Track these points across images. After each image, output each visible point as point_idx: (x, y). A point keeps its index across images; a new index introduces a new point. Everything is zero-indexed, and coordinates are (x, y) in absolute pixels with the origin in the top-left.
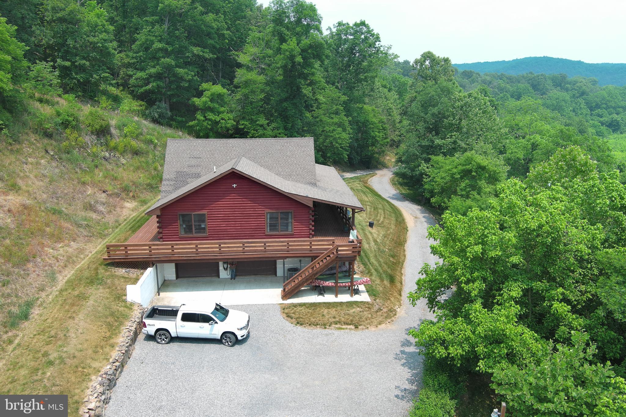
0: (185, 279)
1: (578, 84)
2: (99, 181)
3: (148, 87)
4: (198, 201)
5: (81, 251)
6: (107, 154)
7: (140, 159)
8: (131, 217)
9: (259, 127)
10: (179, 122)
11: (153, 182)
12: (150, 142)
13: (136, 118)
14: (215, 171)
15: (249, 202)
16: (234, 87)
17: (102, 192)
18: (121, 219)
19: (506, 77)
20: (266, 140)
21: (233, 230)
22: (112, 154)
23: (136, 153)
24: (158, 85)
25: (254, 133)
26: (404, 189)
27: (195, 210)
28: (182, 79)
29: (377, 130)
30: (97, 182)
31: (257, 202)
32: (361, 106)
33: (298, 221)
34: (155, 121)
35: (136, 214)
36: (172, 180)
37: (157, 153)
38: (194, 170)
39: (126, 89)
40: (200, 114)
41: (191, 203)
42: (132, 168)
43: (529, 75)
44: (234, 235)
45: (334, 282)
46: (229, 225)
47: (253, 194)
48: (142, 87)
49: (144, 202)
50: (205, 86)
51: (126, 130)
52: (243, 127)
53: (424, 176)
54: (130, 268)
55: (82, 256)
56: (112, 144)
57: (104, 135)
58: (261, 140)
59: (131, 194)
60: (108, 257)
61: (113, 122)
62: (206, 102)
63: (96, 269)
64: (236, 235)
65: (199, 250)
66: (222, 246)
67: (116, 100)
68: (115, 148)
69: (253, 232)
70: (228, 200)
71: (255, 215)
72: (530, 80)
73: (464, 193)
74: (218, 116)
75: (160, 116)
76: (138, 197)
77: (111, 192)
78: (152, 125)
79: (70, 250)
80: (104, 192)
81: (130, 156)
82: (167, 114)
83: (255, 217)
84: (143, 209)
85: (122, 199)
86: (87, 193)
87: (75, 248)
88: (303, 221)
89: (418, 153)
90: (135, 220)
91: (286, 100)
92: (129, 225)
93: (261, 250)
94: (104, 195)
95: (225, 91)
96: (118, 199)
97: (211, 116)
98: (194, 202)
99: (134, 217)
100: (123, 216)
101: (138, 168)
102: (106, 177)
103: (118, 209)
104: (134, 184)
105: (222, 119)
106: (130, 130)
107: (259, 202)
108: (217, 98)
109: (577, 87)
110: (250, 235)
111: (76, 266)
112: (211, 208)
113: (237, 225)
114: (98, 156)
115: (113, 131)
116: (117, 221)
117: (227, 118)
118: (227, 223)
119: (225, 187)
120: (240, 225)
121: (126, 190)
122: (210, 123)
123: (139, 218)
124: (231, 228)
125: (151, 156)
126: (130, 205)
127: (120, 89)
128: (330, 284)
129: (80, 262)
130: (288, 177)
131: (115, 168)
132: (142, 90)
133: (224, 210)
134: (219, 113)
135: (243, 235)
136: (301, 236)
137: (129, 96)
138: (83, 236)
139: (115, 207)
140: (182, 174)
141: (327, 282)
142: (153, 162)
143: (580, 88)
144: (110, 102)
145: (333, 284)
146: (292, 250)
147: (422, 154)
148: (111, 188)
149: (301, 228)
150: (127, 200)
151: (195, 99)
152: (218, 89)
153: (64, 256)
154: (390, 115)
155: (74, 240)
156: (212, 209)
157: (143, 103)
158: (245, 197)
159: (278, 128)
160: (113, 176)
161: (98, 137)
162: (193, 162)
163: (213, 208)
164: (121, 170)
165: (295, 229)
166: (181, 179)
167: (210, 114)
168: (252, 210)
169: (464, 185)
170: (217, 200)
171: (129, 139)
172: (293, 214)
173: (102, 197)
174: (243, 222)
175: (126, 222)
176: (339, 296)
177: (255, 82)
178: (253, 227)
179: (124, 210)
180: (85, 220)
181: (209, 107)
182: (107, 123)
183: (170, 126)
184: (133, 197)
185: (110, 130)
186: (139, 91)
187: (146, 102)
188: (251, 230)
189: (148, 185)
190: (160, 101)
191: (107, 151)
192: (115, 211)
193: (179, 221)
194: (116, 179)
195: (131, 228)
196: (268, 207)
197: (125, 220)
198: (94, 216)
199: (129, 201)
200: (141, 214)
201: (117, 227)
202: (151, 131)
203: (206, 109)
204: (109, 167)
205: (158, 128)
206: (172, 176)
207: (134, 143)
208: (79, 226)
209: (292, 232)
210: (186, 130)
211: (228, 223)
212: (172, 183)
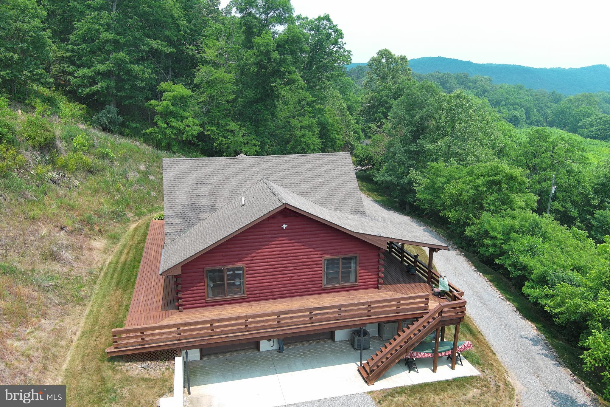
0: (213, 357)
1: (480, 83)
2: (54, 214)
3: (94, 88)
4: (232, 249)
5: (59, 333)
6: (55, 175)
7: (97, 178)
8: (107, 263)
9: (228, 133)
10: (133, 129)
11: (120, 209)
12: (105, 156)
13: (82, 127)
14: (243, 204)
15: (303, 247)
16: (195, 87)
17: (58, 229)
18: (95, 267)
19: (417, 76)
20: (293, 157)
21: (280, 286)
22: (61, 174)
23: (90, 171)
24: (108, 85)
25: (222, 140)
27: (229, 263)
28: (137, 77)
29: (336, 132)
30: (50, 216)
31: (312, 246)
32: (323, 107)
33: (364, 268)
34: (105, 129)
35: (111, 257)
36: (177, 216)
37: (116, 169)
38: (205, 201)
39: (60, 89)
40: (160, 119)
41: (224, 254)
42: (89, 192)
43: (437, 74)
44: (281, 293)
45: (431, 353)
46: (275, 280)
47: (308, 236)
48: (87, 87)
49: (115, 238)
50: (164, 85)
51: (75, 142)
52: (209, 133)
53: (414, 184)
54: (147, 360)
55: (63, 343)
56: (61, 160)
57: (49, 151)
58: (286, 158)
59: (97, 228)
60: (115, 348)
61: (58, 133)
62: (167, 107)
63: (98, 370)
64: (284, 292)
65: (249, 326)
67: (50, 101)
68: (64, 167)
69: (307, 286)
70: (274, 246)
71: (309, 263)
72: (438, 78)
73: (492, 207)
74: (182, 122)
75: (110, 122)
76: (106, 231)
77: (71, 228)
78: (101, 134)
79: (44, 334)
80: (62, 229)
81: (83, 175)
82: (118, 119)
83: (309, 266)
84: (118, 247)
85: (86, 236)
86: (40, 232)
87: (49, 330)
88: (371, 267)
89: (405, 159)
90: (115, 269)
91: (256, 102)
92: (112, 278)
93: (335, 317)
94: (62, 233)
95: (189, 92)
96: (81, 237)
97: (174, 123)
98: (227, 252)
99: (111, 263)
100: (95, 262)
101: (96, 191)
102: (60, 207)
103: (86, 252)
104: (96, 213)
105: (188, 126)
106: (80, 142)
107: (315, 246)
108: (181, 101)
109: (479, 85)
110: (302, 290)
111: (60, 365)
112: (251, 258)
113: (286, 279)
114: (44, 179)
115: (60, 144)
116: (90, 273)
117: (191, 124)
118: (271, 277)
119: (272, 228)
120: (289, 278)
121: (88, 222)
122: (174, 131)
123: (120, 265)
124: (278, 283)
125: (109, 174)
126: (99, 243)
127: (52, 89)
128: (426, 355)
129: (65, 356)
130: (329, 205)
131: (68, 193)
132: (87, 91)
133: (269, 260)
134: (183, 118)
135: (292, 291)
136: (366, 287)
137: (64, 97)
138: (54, 306)
139: (81, 248)
140: (190, 207)
141: (422, 354)
142: (114, 182)
143: (482, 86)
144: (45, 106)
145: (430, 355)
146: (375, 313)
147: (409, 161)
148: (70, 222)
149: (367, 277)
150: (94, 237)
151: (153, 102)
152: (180, 90)
153: (38, 349)
154: (343, 115)
155: (44, 315)
156: (253, 260)
157: (83, 106)
158: (297, 241)
159: (249, 134)
160: (69, 204)
161: (42, 153)
162: (203, 190)
163: (254, 258)
164: (75, 194)
165: (360, 278)
166: (190, 215)
167: (173, 120)
168: (306, 257)
169: (493, 199)
170: (260, 247)
171: (80, 153)
172: (358, 259)
173: (62, 237)
174: (293, 275)
175: (103, 272)
176: (438, 368)
177: (222, 81)
178: (306, 280)
179: (94, 252)
180: (51, 278)
181: (171, 112)
182: (52, 134)
183: (122, 134)
184: (100, 231)
185: (56, 143)
186: (84, 93)
187: (87, 105)
188: (304, 283)
189: (115, 213)
190: (109, 105)
191: (54, 170)
192: (83, 255)
193: (206, 279)
194: (72, 208)
195: (118, 284)
196: (327, 252)
197: (101, 269)
198: (58, 268)
199: (96, 238)
200: (119, 257)
201: (95, 283)
202: (103, 142)
203: (167, 115)
204: (61, 192)
205: (108, 136)
206: (177, 211)
207: (88, 159)
208: (45, 289)
209: (356, 282)
210: (142, 139)
211: (274, 277)
212: (178, 221)
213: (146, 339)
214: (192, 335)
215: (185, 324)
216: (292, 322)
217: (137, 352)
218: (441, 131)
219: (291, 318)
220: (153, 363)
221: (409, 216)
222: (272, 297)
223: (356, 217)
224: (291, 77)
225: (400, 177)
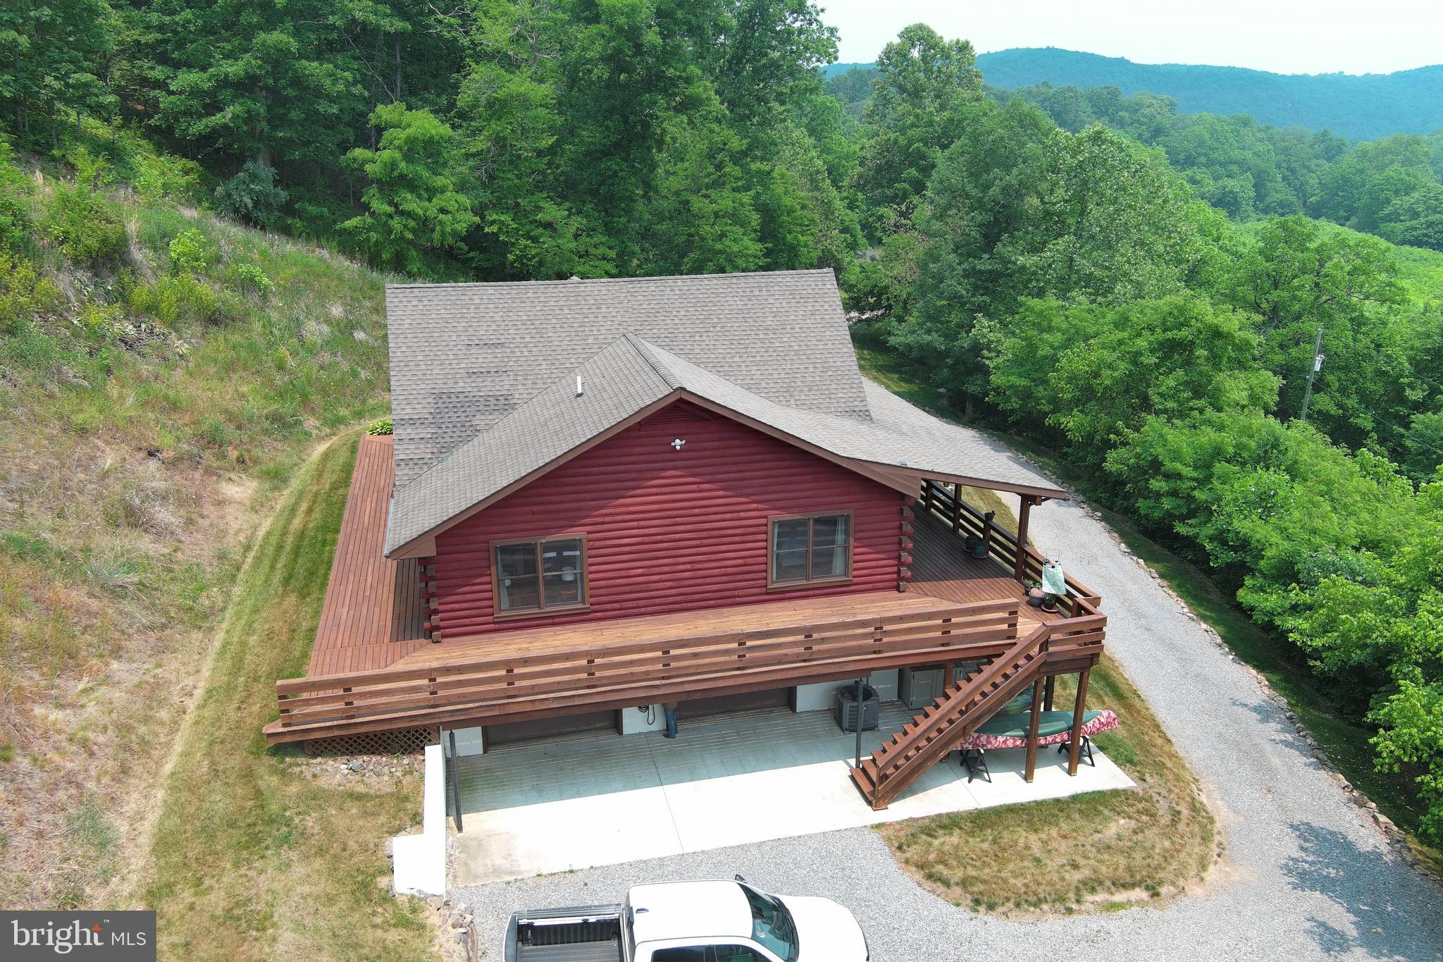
1: (1146, 111)
2: (130, 420)
3: (217, 119)
4: (554, 498)
5: (152, 692)
6: (130, 329)
7: (229, 337)
8: (261, 533)
9: (540, 230)
10: (313, 219)
11: (286, 408)
12: (248, 285)
13: (190, 213)
14: (580, 391)
15: (721, 493)
16: (461, 118)
17: (143, 454)
18: (233, 544)
19: (995, 94)
20: (697, 282)
21: (669, 584)
22: (143, 326)
23: (213, 319)
24: (249, 111)
25: (526, 247)
26: (890, 379)
27: (547, 530)
28: (319, 93)
29: (799, 229)
30: (122, 423)
31: (744, 491)
32: (768, 168)
33: (866, 542)
34: (247, 219)
35: (269, 521)
36: (423, 422)
37: (275, 316)
38: (489, 387)
39: (134, 124)
40: (378, 195)
41: (535, 508)
42: (212, 370)
43: (1043, 89)
44: (671, 599)
45: (1021, 737)
46: (657, 570)
47: (734, 468)
48: (200, 116)
49: (277, 478)
50: (384, 112)
51: (176, 248)
52: (494, 229)
53: (985, 352)
54: (361, 753)
55: (164, 714)
56: (140, 294)
57: (113, 270)
58: (680, 283)
59: (233, 454)
60: (284, 725)
61: (133, 227)
62: (393, 165)
63: (248, 775)
64: (678, 598)
65: (598, 674)
66: (673, 652)
67: (113, 153)
68: (151, 309)
69: (731, 585)
70: (654, 490)
71: (737, 531)
72: (1045, 100)
73: (1170, 404)
74: (430, 200)
75: (256, 204)
76: (256, 461)
77: (172, 454)
78: (237, 232)
79: (117, 695)
80: (151, 454)
81: (197, 329)
82: (276, 195)
83: (737, 539)
84: (283, 499)
85: (209, 472)
86: (99, 462)
87: (129, 685)
88: (881, 541)
89: (964, 292)
90: (280, 547)
91: (605, 153)
92: (272, 568)
93: (798, 655)
94: (153, 464)
95: (446, 130)
96: (197, 475)
97: (411, 203)
98: (543, 504)
99: (269, 533)
100: (232, 531)
101: (230, 368)
102: (144, 405)
103: (209, 509)
104: (231, 417)
105: (443, 211)
106: (187, 250)
107: (750, 491)
108: (427, 150)
109: (1145, 116)
110: (719, 594)
111: (159, 763)
112: (600, 519)
113: (682, 567)
114: (104, 337)
115: (139, 255)
116: (222, 557)
117: (453, 206)
118: (648, 563)
119: (649, 449)
120: (688, 566)
121: (212, 440)
122: (412, 224)
123: (290, 539)
124: (663, 577)
125: (257, 326)
126: (240, 489)
127: (115, 123)
128: (1010, 743)
129: (168, 745)
130: (784, 394)
131: (163, 372)
132: (199, 127)
133: (642, 523)
134: (432, 192)
135: (697, 597)
136: (870, 586)
137: (143, 142)
138: (139, 631)
139: (198, 500)
140: (454, 399)
141: (1001, 739)
142: (271, 345)
143: (1152, 118)
144: (101, 163)
145: (1018, 743)
146: (892, 646)
147: (974, 295)
148: (169, 440)
149: (873, 563)
150: (228, 475)
151: (359, 153)
152: (424, 123)
153: (105, 728)
154: (817, 188)
155: (117, 652)
156: (603, 523)
157: (191, 164)
158: (709, 478)
160: (166, 398)
161: (96, 275)
162: (483, 359)
163: (607, 519)
164: (179, 375)
165: (856, 565)
166: (454, 419)
167: (409, 196)
168: (729, 516)
169: (1173, 384)
170: (622, 493)
171: (188, 277)
172: (852, 523)
173: (152, 474)
174: (699, 558)
175: (252, 554)
176: (1038, 772)
177: (525, 102)
178: (729, 570)
179: (229, 509)
180: (131, 567)
181: (402, 177)
182: (119, 228)
183: (287, 231)
184: (241, 460)
185: (129, 253)
186: (191, 131)
187: (202, 162)
188: (725, 578)
189: (275, 418)
190: (255, 160)
191: (126, 317)
192: (202, 517)
193: (493, 568)
194: (174, 407)
195: (286, 581)
196: (779, 504)
197: (247, 548)
198: (145, 544)
199: (233, 476)
200: (289, 521)
201: (233, 579)
202: (241, 251)
203: (392, 183)
204: (145, 369)
205: (255, 236)
206: (422, 409)
207: (208, 291)
208: (117, 593)
209: (846, 574)
210: (334, 244)
211: (654, 562)
212: (426, 433)
213: (356, 703)
214: (464, 695)
215: (447, 670)
216: (698, 666)
217: (337, 733)
218: (1053, 223)
219: (695, 655)
220: (374, 759)
221: (973, 428)
222: (649, 609)
223: (849, 424)
224: (690, 91)
225: (951, 336)
